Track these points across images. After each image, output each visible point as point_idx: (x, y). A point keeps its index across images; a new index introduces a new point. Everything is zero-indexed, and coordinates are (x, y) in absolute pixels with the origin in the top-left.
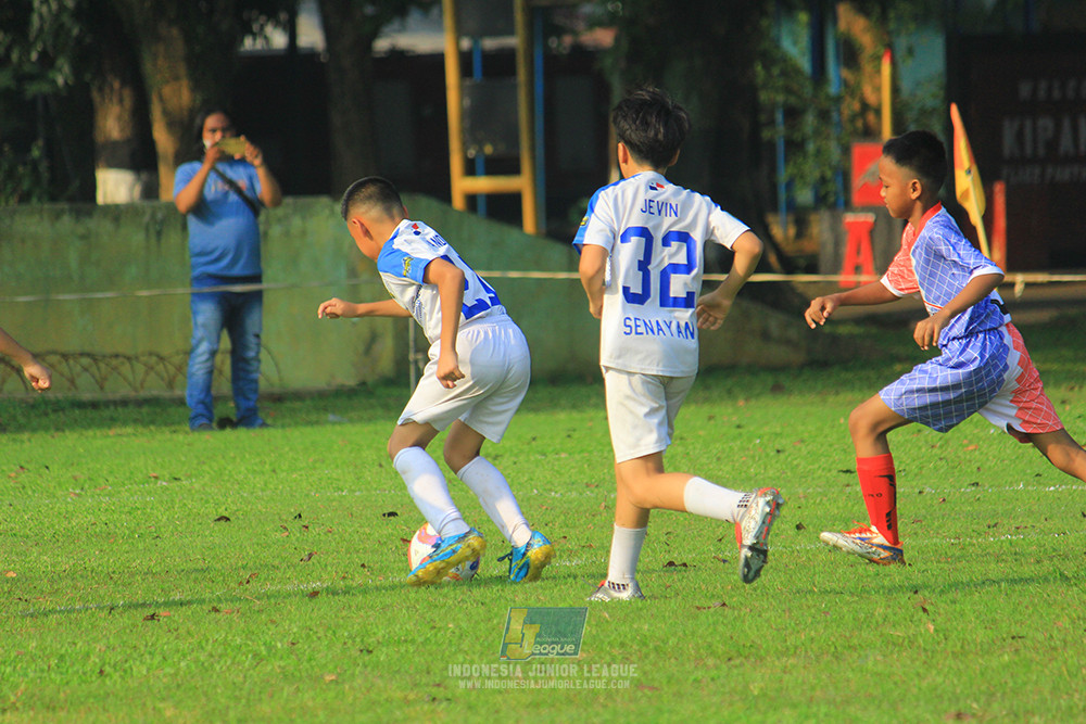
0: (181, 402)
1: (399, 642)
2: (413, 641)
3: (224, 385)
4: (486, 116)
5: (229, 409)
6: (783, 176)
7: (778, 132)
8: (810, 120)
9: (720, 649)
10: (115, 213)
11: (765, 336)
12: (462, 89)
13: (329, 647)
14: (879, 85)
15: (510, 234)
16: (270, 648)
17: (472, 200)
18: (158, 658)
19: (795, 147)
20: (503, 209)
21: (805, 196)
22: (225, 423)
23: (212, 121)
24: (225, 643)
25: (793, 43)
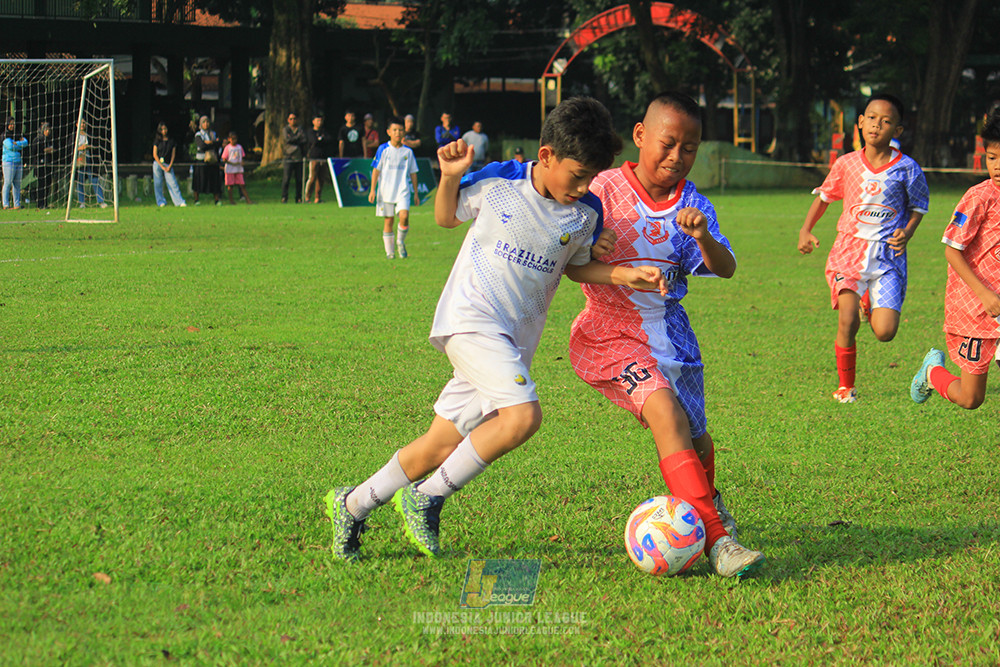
4: (744, 123)
6: (816, 140)
7: (815, 130)
8: (823, 128)
12: (739, 117)
14: (840, 119)
15: (747, 152)
17: (740, 144)
19: (819, 134)
20: (747, 146)
21: (820, 146)
25: (819, 109)
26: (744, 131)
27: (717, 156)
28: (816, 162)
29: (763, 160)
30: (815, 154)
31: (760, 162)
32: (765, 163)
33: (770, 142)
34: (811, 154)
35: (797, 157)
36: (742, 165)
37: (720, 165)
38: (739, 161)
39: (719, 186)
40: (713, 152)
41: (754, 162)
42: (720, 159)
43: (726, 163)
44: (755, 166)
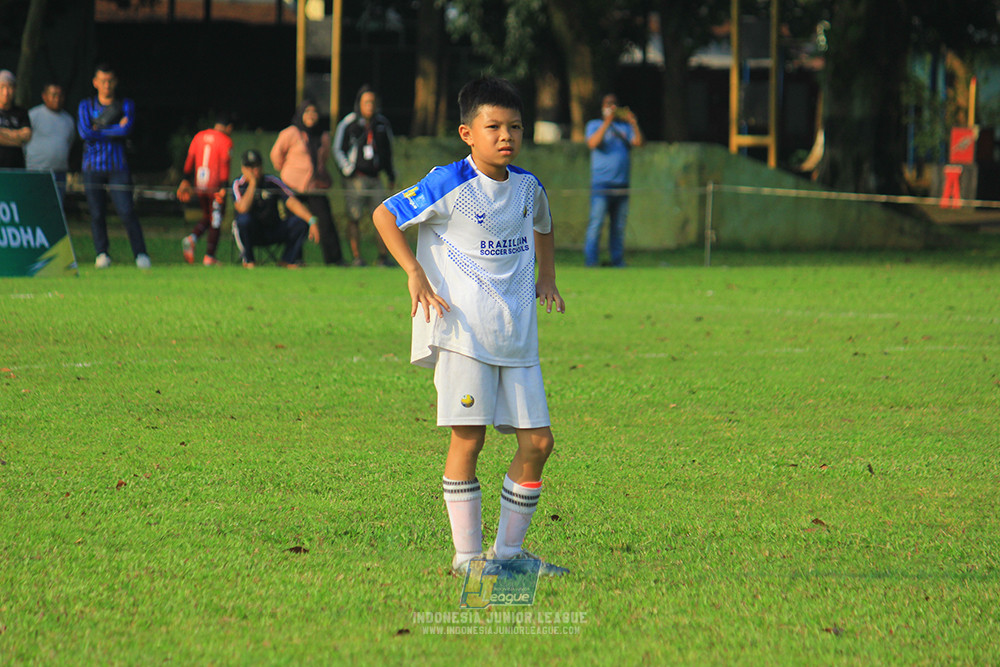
0: (580, 252)
1: (709, 389)
2: (717, 389)
3: (604, 243)
4: (753, 101)
5: (606, 256)
6: (911, 143)
7: (909, 120)
8: (927, 114)
9: (886, 401)
10: (549, 148)
11: (901, 231)
12: (740, 88)
13: (672, 389)
14: (968, 96)
15: (760, 168)
16: (639, 388)
17: (741, 149)
18: (579, 390)
19: (919, 128)
20: (757, 154)
21: (923, 154)
22: (605, 265)
23: (609, 99)
24: (615, 383)
25: (921, 71)
26: (753, 121)
27: (694, 177)
28: (912, 192)
29: (797, 188)
30: (909, 174)
31: (793, 193)
32: (803, 193)
33: (809, 146)
34: (901, 174)
35: (871, 181)
36: (750, 196)
37: (703, 199)
38: (745, 189)
39: (700, 243)
40: (686, 168)
41: (780, 192)
42: (703, 184)
43: (715, 193)
44: (780, 198)
